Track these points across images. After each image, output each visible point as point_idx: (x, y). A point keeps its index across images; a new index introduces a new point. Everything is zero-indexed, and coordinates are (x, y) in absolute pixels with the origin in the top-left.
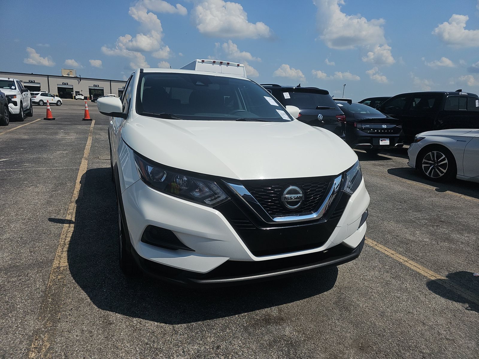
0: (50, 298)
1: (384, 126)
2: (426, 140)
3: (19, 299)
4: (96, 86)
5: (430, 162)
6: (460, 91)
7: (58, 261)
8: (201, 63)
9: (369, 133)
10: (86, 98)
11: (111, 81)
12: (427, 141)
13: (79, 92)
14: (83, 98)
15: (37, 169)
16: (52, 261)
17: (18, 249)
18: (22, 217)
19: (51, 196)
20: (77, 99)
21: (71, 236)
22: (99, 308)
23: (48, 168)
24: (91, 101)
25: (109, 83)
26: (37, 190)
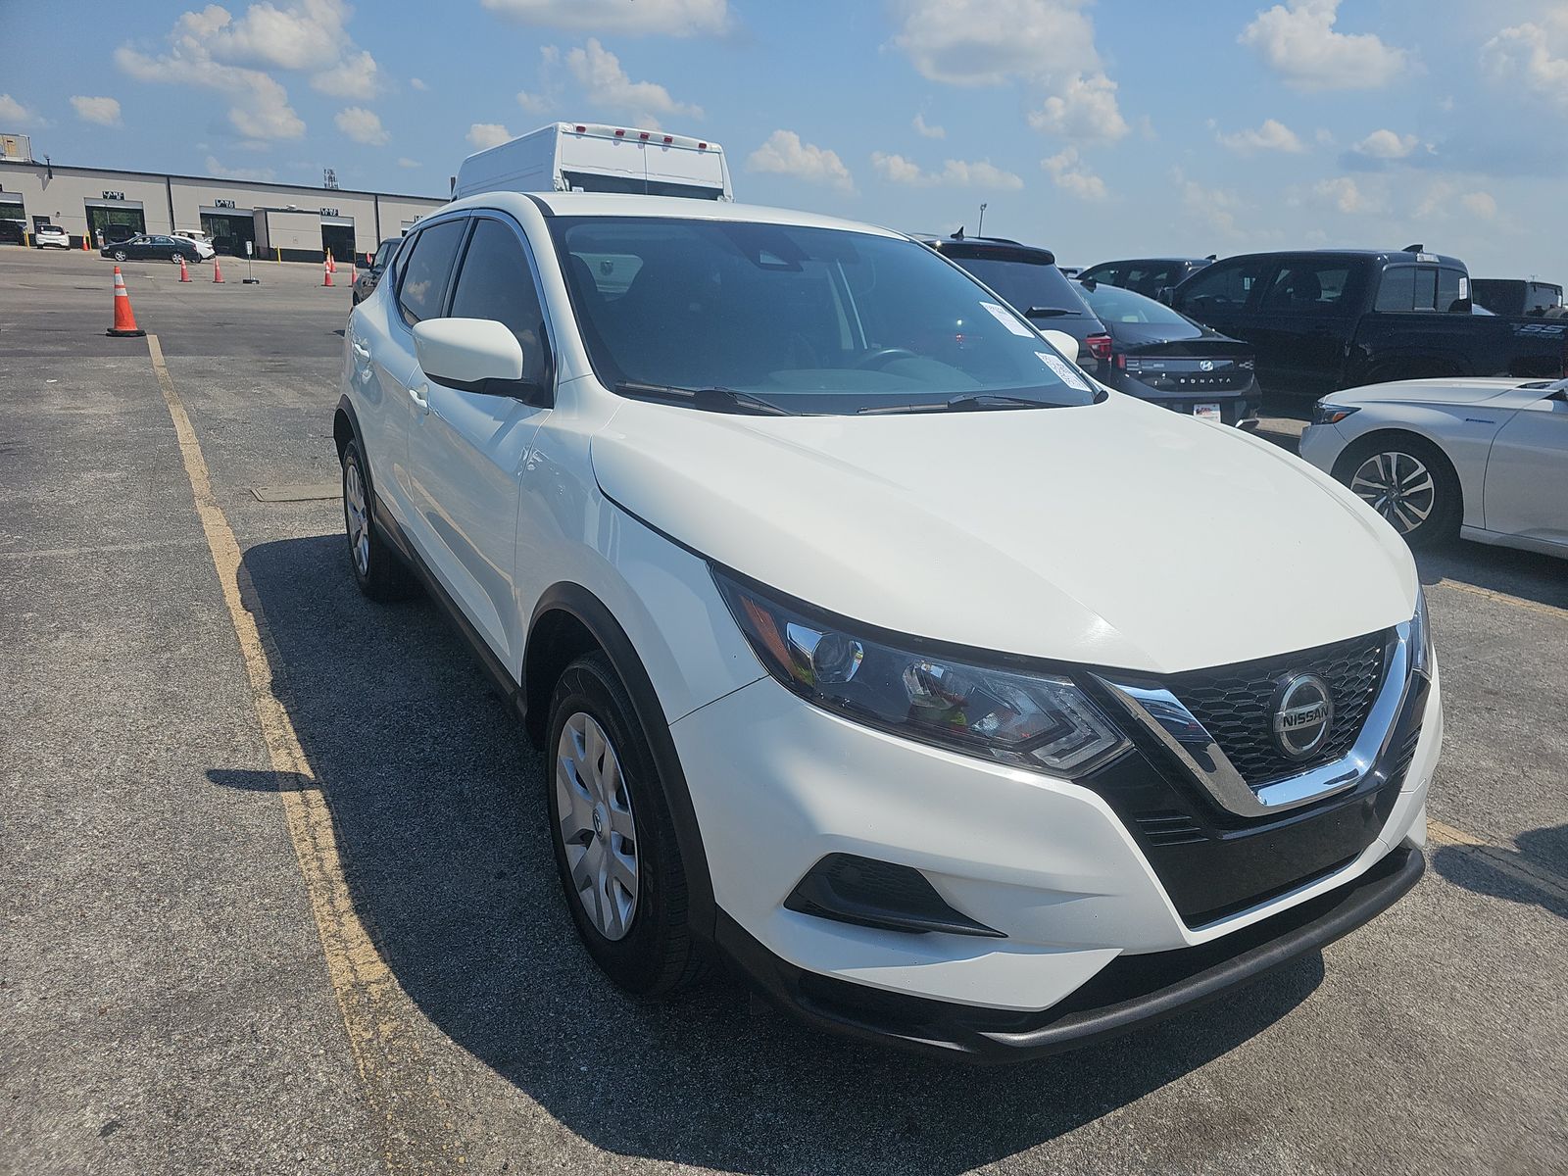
0: (397, 1130)
1: (1207, 366)
2: (1363, 418)
3: (279, 1147)
4: (115, 198)
5: (1377, 485)
6: (1418, 248)
7: (340, 958)
8: (574, 137)
9: (1158, 387)
10: (76, 242)
11: (171, 180)
12: (1365, 418)
13: (47, 219)
14: (66, 243)
15: (43, 553)
16: (317, 960)
17: (155, 920)
18: (95, 771)
19: (165, 672)
20: (40, 247)
21: (332, 842)
22: (604, 1148)
23: (85, 550)
24: (103, 255)
25: (164, 186)
26: (88, 646)
